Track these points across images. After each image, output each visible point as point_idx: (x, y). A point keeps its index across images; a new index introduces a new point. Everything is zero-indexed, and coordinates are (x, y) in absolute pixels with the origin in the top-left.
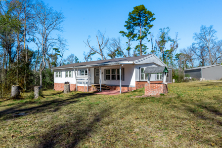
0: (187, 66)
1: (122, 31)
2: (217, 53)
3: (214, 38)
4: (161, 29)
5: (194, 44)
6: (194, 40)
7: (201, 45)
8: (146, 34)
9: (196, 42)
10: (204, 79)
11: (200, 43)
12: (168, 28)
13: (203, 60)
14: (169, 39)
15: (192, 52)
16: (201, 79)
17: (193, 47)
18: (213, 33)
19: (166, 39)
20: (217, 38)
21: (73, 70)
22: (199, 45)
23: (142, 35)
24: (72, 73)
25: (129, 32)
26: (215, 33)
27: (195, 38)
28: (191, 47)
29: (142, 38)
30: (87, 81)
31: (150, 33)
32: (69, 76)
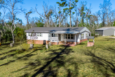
0: (94, 23)
1: (58, 2)
2: (111, 17)
3: (110, 8)
4: (82, 2)
5: (99, 11)
6: (100, 8)
7: (103, 12)
8: (74, 6)
9: (101, 10)
10: (104, 35)
11: (103, 11)
12: (86, 2)
13: (104, 21)
14: (86, 9)
15: (98, 15)
16: (103, 35)
17: (99, 13)
18: (110, 5)
19: (85, 9)
20: (112, 8)
21: (42, 33)
22: (102, 12)
23: (71, 6)
24: (42, 34)
25: (62, 3)
26: (111, 5)
27: (100, 7)
28: (98, 12)
29: (72, 8)
30: (58, 40)
31: (76, 6)
32: (39, 36)
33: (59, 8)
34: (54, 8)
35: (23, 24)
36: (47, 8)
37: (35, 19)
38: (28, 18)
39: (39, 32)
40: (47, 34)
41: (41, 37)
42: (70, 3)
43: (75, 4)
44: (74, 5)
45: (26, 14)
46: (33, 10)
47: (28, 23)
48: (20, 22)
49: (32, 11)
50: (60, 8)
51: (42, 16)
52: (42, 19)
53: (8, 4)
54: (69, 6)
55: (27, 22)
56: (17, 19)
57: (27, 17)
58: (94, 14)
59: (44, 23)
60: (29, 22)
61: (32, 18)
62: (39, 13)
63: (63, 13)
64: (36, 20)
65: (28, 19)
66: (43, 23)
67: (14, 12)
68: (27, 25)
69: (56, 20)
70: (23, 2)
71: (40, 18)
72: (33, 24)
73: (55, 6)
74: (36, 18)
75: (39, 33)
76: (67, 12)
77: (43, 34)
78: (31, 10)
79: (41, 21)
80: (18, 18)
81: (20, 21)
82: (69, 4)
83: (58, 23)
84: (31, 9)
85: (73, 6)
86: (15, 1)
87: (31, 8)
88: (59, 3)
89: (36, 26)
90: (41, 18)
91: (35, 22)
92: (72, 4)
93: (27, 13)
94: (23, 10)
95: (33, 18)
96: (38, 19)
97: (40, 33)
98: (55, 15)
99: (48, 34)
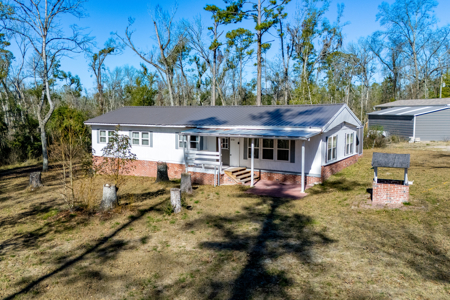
3: (427, 21)
5: (377, 34)
6: (378, 23)
7: (395, 36)
8: (275, 17)
9: (384, 29)
10: (418, 139)
11: (393, 32)
13: (396, 74)
14: (326, 27)
16: (413, 138)
17: (374, 41)
18: (428, 9)
19: (319, 27)
20: (435, 20)
21: (152, 130)
22: (390, 38)
23: (264, 18)
24: (151, 136)
25: (228, 9)
26: (433, 9)
27: (382, 17)
28: (370, 40)
29: (265, 28)
30: (218, 163)
31: (286, 15)
32: (140, 142)
33: (211, 29)
34: (196, 29)
35: (83, 94)
36: (169, 29)
37: (123, 73)
38: (102, 70)
39: (140, 129)
40: (172, 137)
41: (146, 148)
42: (258, 7)
43: (281, 10)
44: (276, 12)
45: (95, 58)
46: (117, 42)
47: (100, 87)
48: (74, 86)
49: (113, 45)
50: (214, 27)
51: (151, 63)
52: (149, 72)
53: (28, 19)
54: (256, 20)
55: (96, 85)
56: (65, 76)
57: (97, 67)
58: (353, 49)
59: (155, 87)
60: (105, 86)
61: (112, 69)
62: (139, 51)
63: (225, 46)
64: (127, 79)
65: (99, 73)
66: (153, 86)
67: (47, 48)
68: (98, 96)
69: (197, 74)
70: (80, 9)
71: (142, 70)
72: (116, 91)
73: (198, 22)
74: (128, 72)
75: (140, 133)
76: (239, 45)
77: (157, 137)
78: (111, 40)
79: (146, 81)
80: (66, 72)
81: (73, 81)
82: (256, 12)
83: (207, 85)
84: (110, 37)
85: (270, 19)
86: (51, 7)
87: (111, 33)
88: (214, 9)
89: (128, 99)
90: (146, 69)
91: (123, 85)
92: (269, 9)
93: (98, 52)
94: (80, 39)
95: (118, 71)
96: (136, 74)
97: (145, 130)
98: (195, 58)
99: (174, 135)
